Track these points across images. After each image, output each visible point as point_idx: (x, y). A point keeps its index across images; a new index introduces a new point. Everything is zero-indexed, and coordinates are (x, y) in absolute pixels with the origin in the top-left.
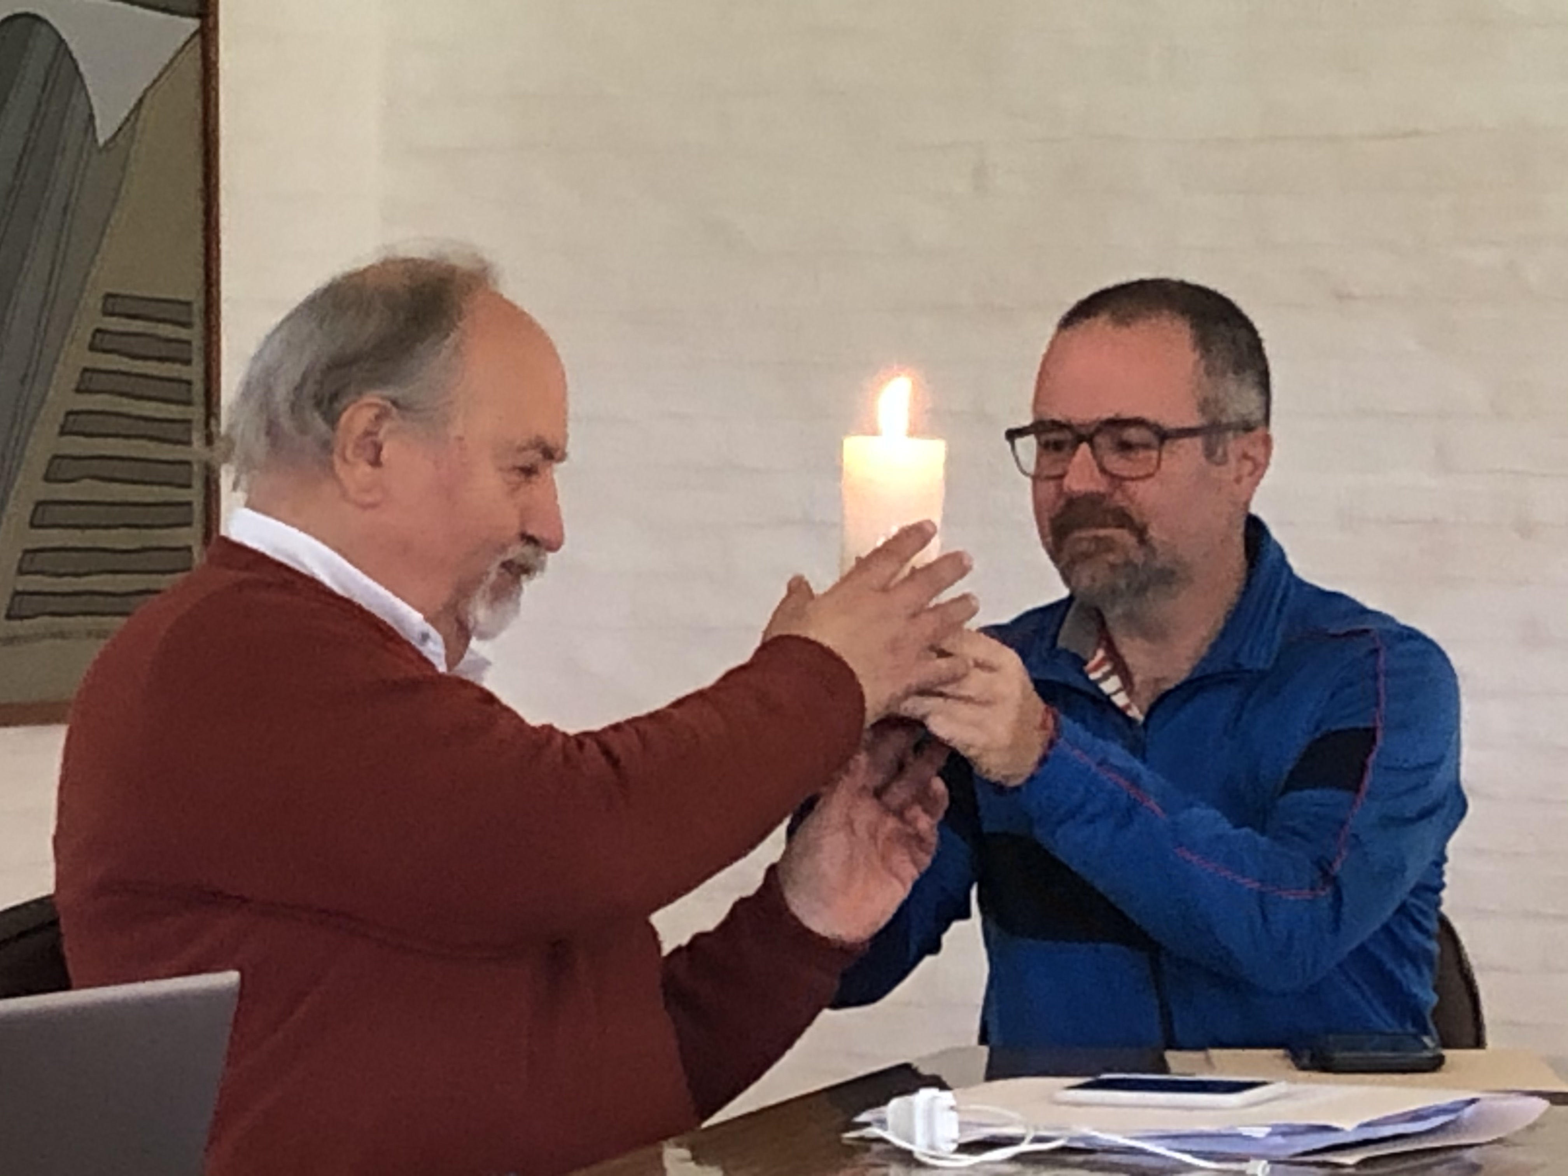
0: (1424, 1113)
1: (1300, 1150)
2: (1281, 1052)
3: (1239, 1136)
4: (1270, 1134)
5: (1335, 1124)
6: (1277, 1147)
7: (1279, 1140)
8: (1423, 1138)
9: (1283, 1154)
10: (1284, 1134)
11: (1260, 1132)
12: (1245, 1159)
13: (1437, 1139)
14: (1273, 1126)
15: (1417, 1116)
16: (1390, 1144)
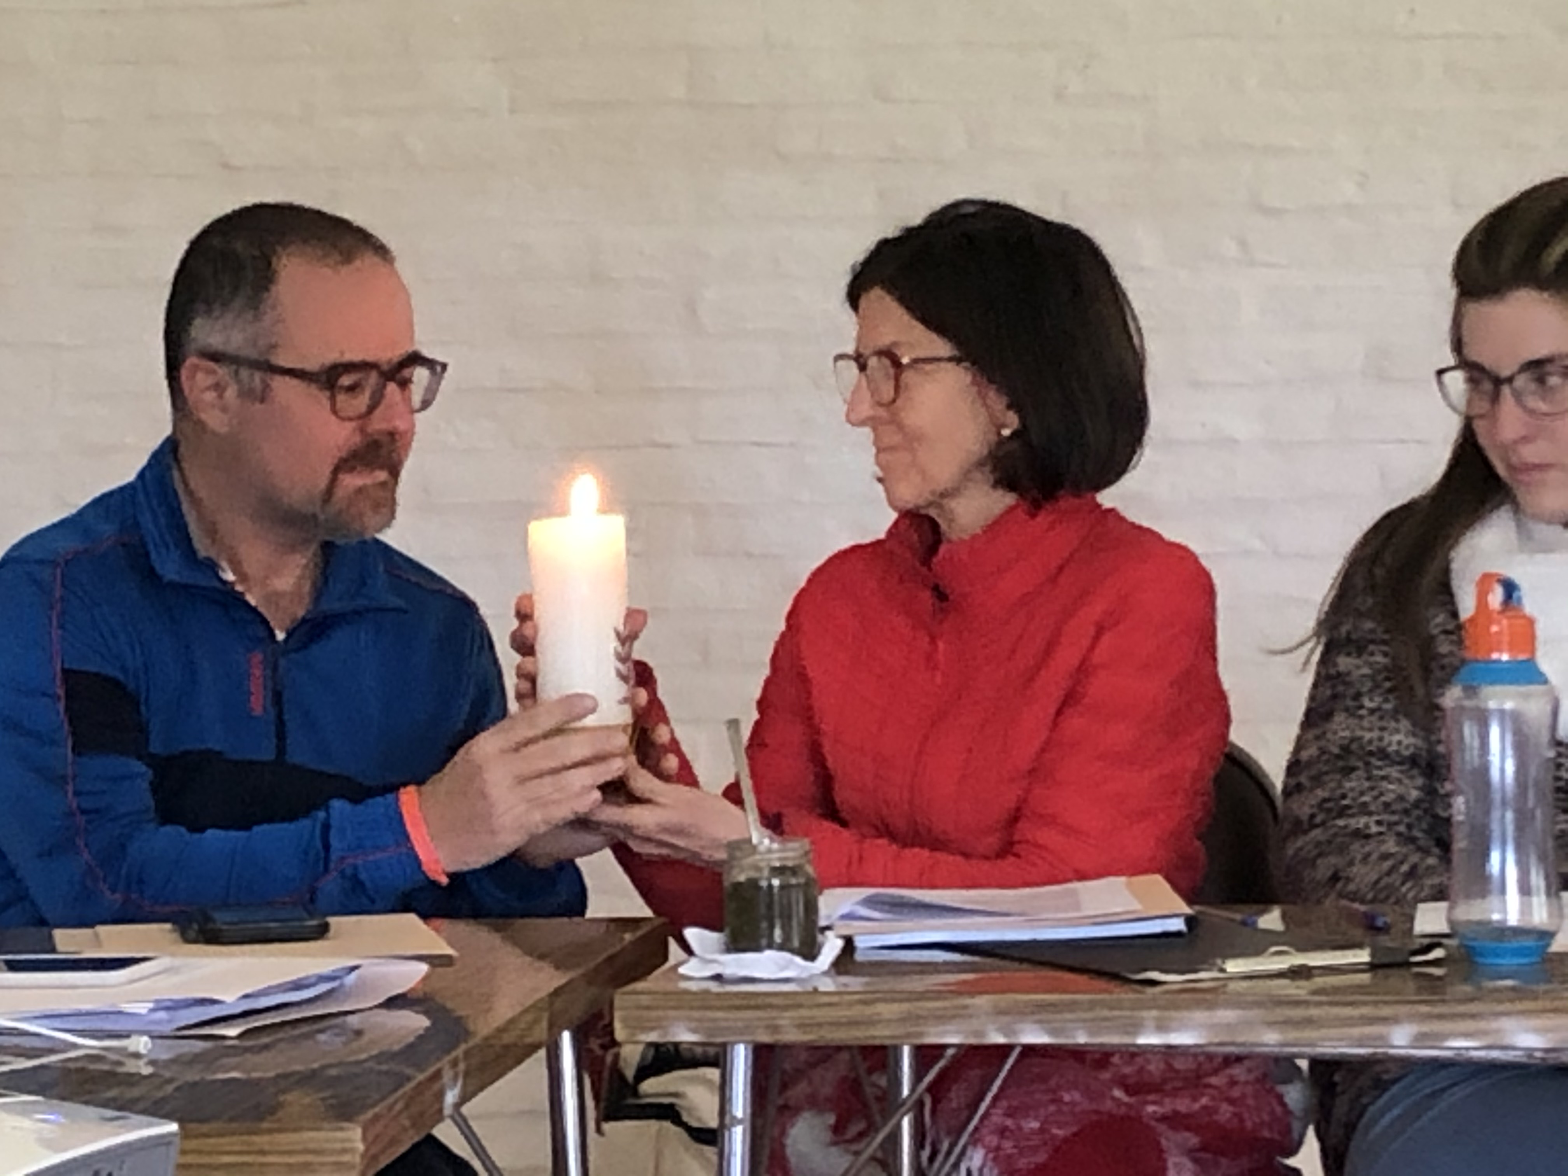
0: (305, 982)
1: (182, 1024)
2: (168, 926)
3: (120, 1013)
4: (153, 1010)
5: (216, 997)
6: (159, 1022)
7: (162, 1015)
8: (304, 1007)
9: (167, 1029)
10: (167, 1009)
11: (142, 1008)
12: (128, 1036)
13: (318, 1008)
14: (157, 1001)
15: (297, 986)
16: (273, 1014)
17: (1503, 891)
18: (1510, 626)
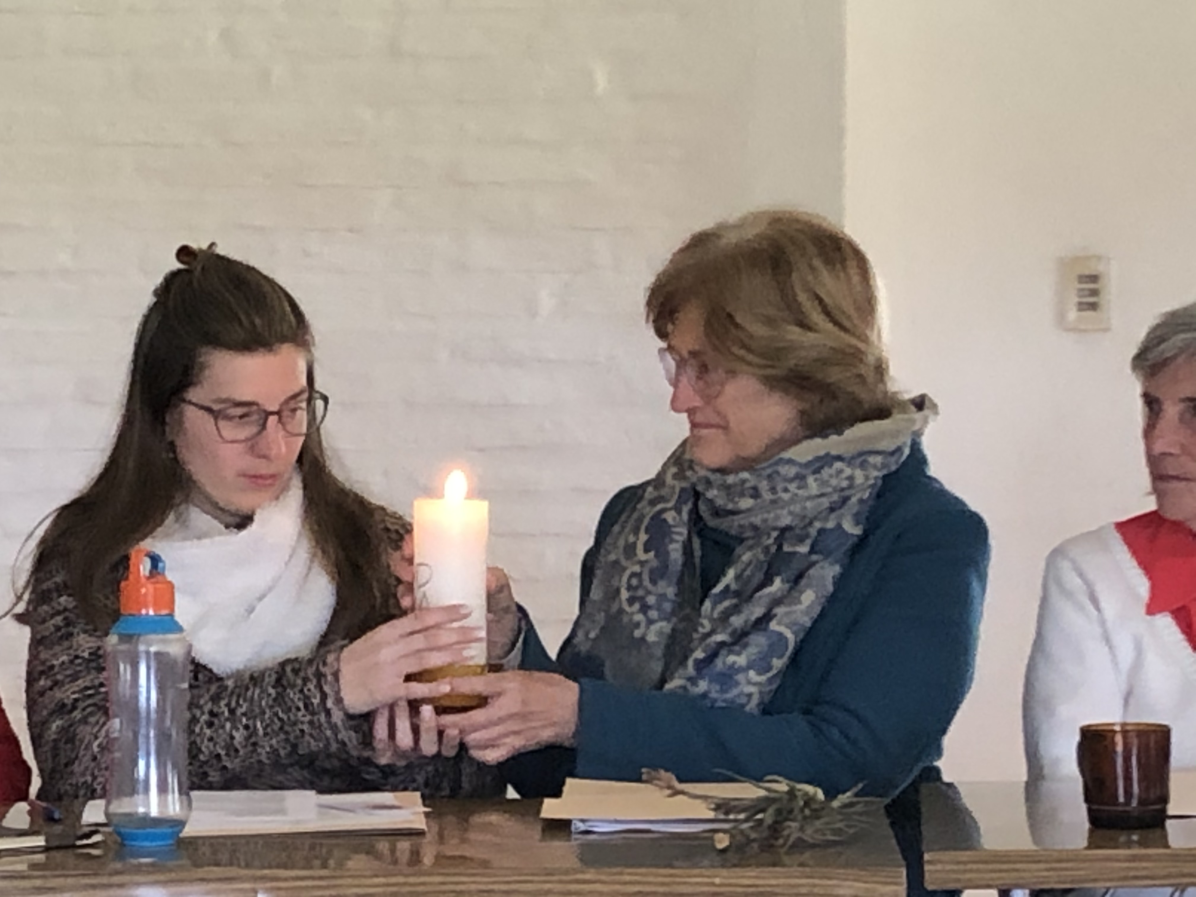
17: (147, 789)
18: (155, 589)
